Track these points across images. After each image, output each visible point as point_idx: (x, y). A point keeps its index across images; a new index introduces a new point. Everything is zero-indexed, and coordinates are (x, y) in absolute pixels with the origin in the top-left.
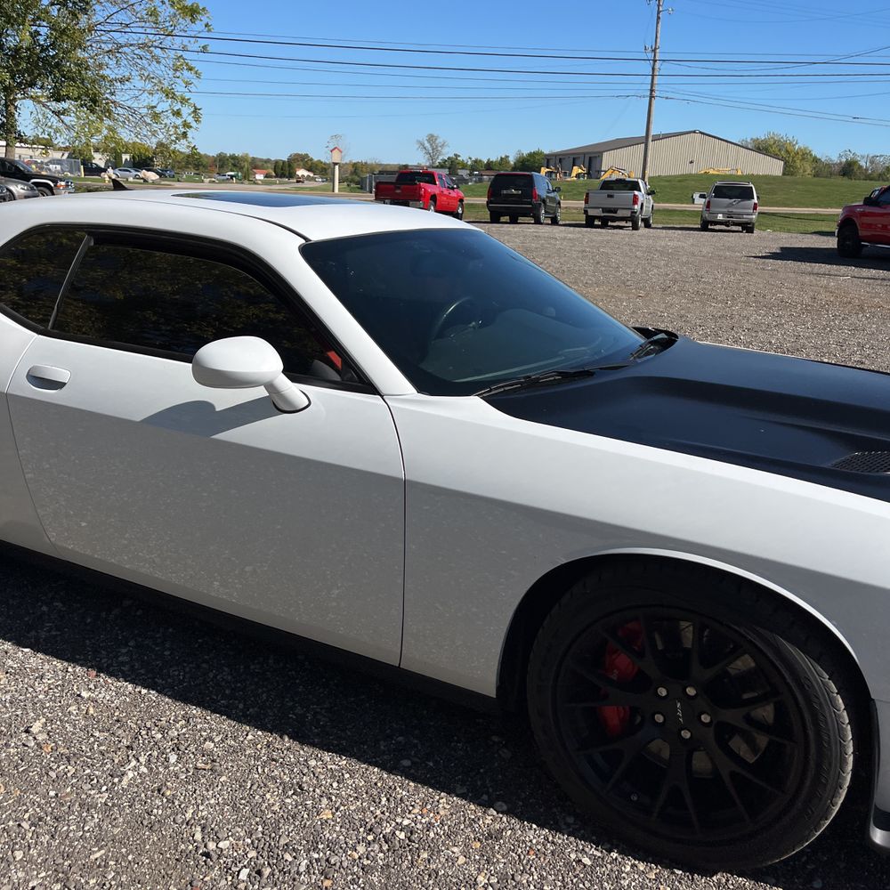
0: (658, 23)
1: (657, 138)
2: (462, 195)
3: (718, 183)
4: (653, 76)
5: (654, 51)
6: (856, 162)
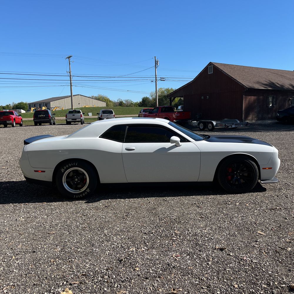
0: (70, 65)
2: (21, 117)
3: (103, 110)
4: (71, 81)
5: (70, 73)
6: (123, 102)
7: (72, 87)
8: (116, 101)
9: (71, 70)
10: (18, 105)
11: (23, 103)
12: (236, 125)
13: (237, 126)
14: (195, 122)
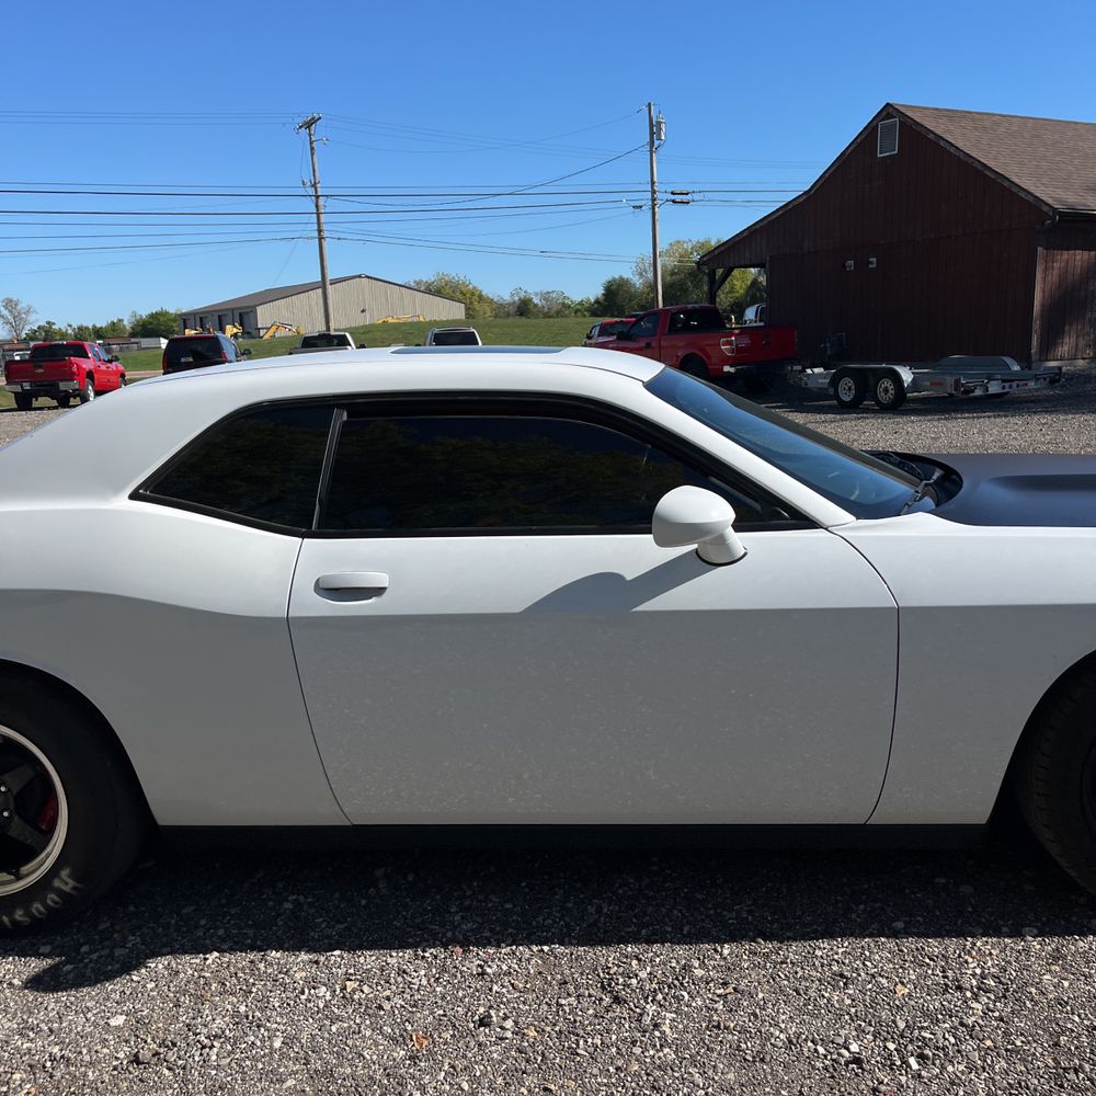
0: (312, 154)
1: (334, 282)
2: (121, 368)
3: (437, 330)
4: (318, 214)
5: (314, 186)
6: (530, 300)
7: (325, 244)
8: (507, 298)
9: (317, 174)
10: (151, 323)
11: (167, 313)
12: (1004, 381)
13: (1010, 387)
14: (817, 370)
